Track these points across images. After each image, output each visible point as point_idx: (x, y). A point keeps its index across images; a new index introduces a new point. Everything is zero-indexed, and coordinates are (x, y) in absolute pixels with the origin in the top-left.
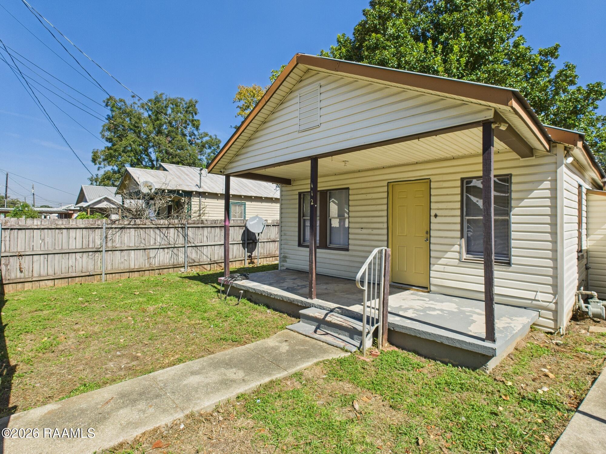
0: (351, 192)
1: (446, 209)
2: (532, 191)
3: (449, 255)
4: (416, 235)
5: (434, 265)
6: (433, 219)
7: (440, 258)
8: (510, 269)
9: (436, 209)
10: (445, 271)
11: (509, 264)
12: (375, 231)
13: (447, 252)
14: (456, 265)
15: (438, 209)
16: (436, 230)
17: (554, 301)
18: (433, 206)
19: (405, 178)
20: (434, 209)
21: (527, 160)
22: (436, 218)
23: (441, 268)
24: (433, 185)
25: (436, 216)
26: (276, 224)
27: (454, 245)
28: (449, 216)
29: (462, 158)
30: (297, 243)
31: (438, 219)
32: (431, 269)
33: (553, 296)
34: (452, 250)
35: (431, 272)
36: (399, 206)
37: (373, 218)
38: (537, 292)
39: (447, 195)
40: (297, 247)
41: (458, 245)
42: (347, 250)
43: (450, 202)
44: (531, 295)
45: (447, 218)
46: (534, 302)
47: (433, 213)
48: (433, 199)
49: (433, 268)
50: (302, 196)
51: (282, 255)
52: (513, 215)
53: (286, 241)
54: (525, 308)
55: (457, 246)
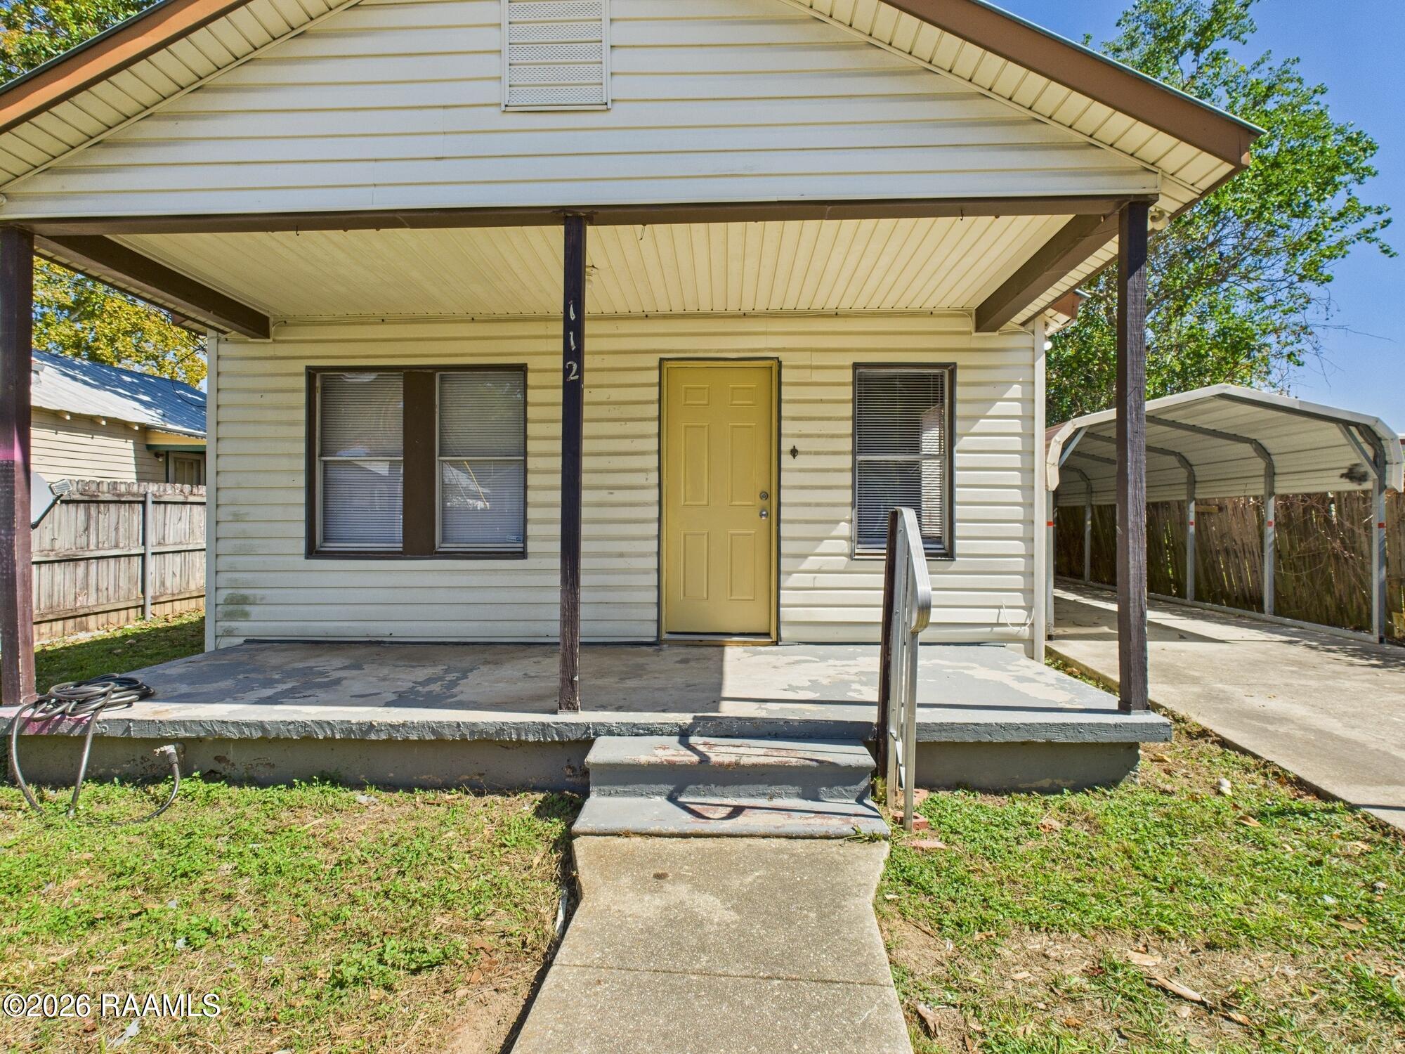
0: (532, 379)
1: (819, 436)
2: (992, 401)
3: (826, 546)
4: (734, 503)
5: (790, 573)
6: (787, 460)
7: (805, 556)
8: (953, 566)
9: (793, 436)
10: (817, 585)
11: (950, 554)
12: (619, 496)
13: (821, 539)
14: (842, 568)
15: (800, 436)
16: (795, 487)
17: (1029, 622)
18: (787, 427)
19: (710, 351)
20: (788, 436)
21: (985, 337)
22: (794, 456)
23: (806, 580)
24: (787, 376)
25: (794, 452)
26: (77, 497)
27: (837, 522)
28: (827, 453)
29: (856, 317)
30: (301, 546)
31: (801, 461)
32: (783, 584)
33: (1024, 613)
34: (834, 533)
35: (781, 592)
36: (686, 427)
37: (610, 458)
38: (1000, 607)
39: (821, 401)
40: (302, 558)
41: (846, 521)
42: (522, 555)
43: (829, 419)
44: (989, 616)
45: (823, 457)
46: (996, 629)
47: (786, 445)
48: (787, 410)
49: (786, 582)
50: (318, 384)
51: (223, 594)
52: (959, 452)
53: (239, 542)
54: (978, 644)
55: (843, 523)
